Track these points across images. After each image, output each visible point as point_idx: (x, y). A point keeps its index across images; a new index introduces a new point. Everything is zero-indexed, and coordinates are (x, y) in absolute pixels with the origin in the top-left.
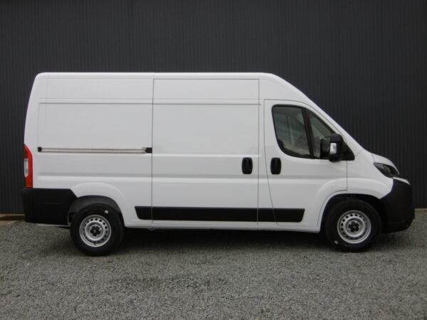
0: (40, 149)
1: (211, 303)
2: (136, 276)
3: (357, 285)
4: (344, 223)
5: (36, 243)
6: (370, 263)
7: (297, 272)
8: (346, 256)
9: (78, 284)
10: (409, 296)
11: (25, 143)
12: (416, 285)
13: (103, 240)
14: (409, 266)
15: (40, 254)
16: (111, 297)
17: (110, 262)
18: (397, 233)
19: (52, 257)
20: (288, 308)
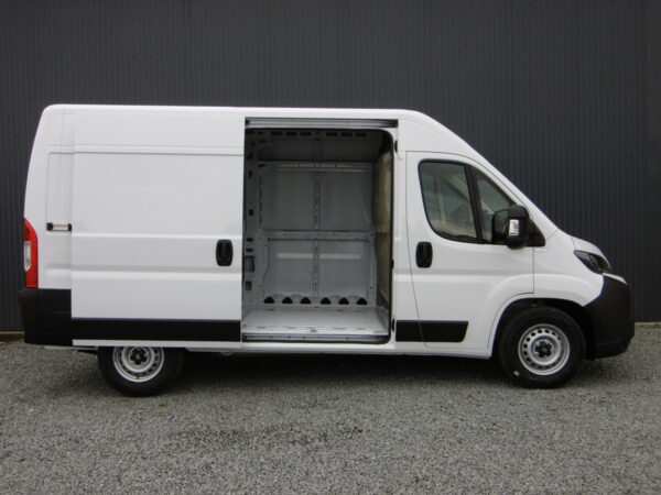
0: (50, 227)
1: (335, 468)
2: (208, 426)
3: (556, 438)
4: (529, 344)
5: (38, 377)
6: (571, 405)
7: (462, 420)
8: (533, 394)
9: (117, 440)
10: (638, 454)
11: (26, 216)
12: (646, 437)
13: (150, 371)
14: (631, 409)
15: (47, 394)
16: (174, 460)
17: (162, 405)
18: (605, 359)
19: (70, 399)
20: (455, 473)
